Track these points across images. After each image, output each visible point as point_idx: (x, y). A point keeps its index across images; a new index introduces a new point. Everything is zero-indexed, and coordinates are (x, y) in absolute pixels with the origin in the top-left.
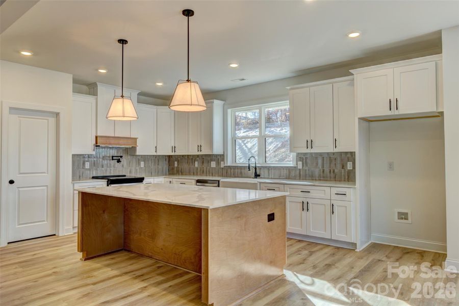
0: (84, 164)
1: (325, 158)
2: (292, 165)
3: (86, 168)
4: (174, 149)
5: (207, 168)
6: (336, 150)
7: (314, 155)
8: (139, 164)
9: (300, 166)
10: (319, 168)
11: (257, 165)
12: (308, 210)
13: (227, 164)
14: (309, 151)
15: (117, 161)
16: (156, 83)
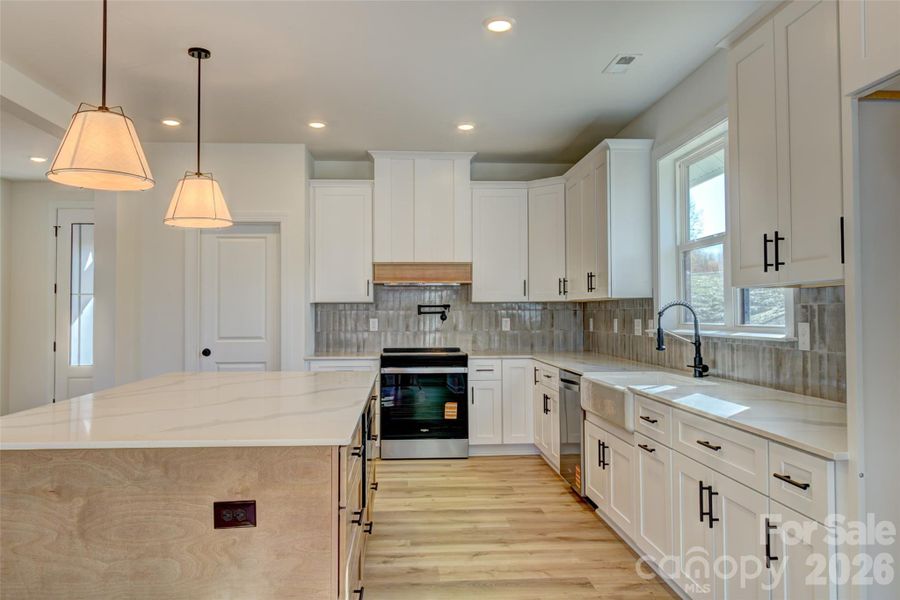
0: (368, 322)
2: (784, 337)
3: (371, 329)
4: (562, 285)
5: (629, 337)
8: (498, 323)
9: (804, 344)
11: (701, 332)
12: (712, 520)
15: (440, 315)
16: (456, 126)
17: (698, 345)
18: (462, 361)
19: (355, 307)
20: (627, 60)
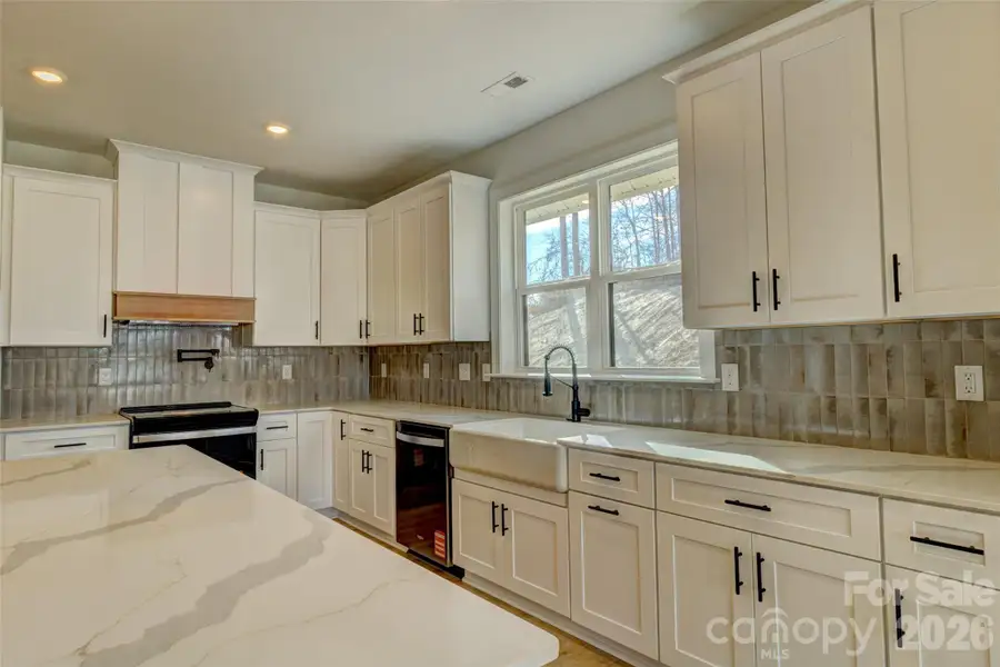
0: (93, 373)
1: (837, 350)
2: (699, 379)
3: (101, 383)
4: (364, 328)
5: (449, 383)
6: (899, 311)
7: (786, 338)
9: (731, 380)
10: (812, 390)
11: (579, 376)
12: (761, 590)
13: (498, 371)
14: (765, 318)
15: (203, 363)
16: (264, 127)
17: (575, 389)
18: (251, 418)
19: (75, 353)
20: (517, 82)
